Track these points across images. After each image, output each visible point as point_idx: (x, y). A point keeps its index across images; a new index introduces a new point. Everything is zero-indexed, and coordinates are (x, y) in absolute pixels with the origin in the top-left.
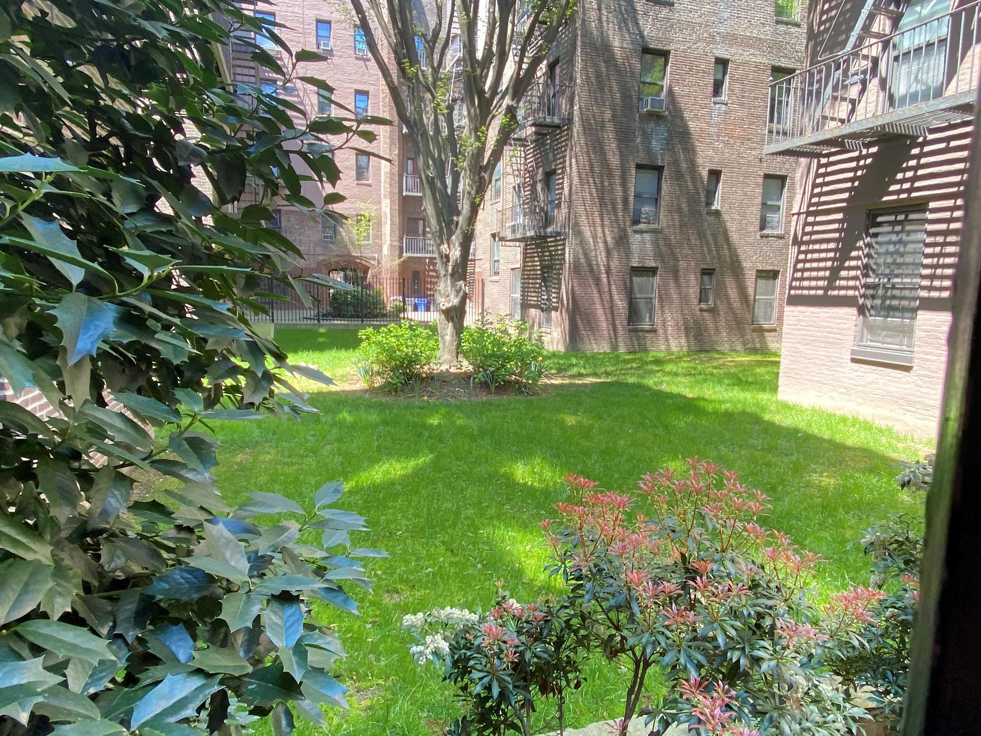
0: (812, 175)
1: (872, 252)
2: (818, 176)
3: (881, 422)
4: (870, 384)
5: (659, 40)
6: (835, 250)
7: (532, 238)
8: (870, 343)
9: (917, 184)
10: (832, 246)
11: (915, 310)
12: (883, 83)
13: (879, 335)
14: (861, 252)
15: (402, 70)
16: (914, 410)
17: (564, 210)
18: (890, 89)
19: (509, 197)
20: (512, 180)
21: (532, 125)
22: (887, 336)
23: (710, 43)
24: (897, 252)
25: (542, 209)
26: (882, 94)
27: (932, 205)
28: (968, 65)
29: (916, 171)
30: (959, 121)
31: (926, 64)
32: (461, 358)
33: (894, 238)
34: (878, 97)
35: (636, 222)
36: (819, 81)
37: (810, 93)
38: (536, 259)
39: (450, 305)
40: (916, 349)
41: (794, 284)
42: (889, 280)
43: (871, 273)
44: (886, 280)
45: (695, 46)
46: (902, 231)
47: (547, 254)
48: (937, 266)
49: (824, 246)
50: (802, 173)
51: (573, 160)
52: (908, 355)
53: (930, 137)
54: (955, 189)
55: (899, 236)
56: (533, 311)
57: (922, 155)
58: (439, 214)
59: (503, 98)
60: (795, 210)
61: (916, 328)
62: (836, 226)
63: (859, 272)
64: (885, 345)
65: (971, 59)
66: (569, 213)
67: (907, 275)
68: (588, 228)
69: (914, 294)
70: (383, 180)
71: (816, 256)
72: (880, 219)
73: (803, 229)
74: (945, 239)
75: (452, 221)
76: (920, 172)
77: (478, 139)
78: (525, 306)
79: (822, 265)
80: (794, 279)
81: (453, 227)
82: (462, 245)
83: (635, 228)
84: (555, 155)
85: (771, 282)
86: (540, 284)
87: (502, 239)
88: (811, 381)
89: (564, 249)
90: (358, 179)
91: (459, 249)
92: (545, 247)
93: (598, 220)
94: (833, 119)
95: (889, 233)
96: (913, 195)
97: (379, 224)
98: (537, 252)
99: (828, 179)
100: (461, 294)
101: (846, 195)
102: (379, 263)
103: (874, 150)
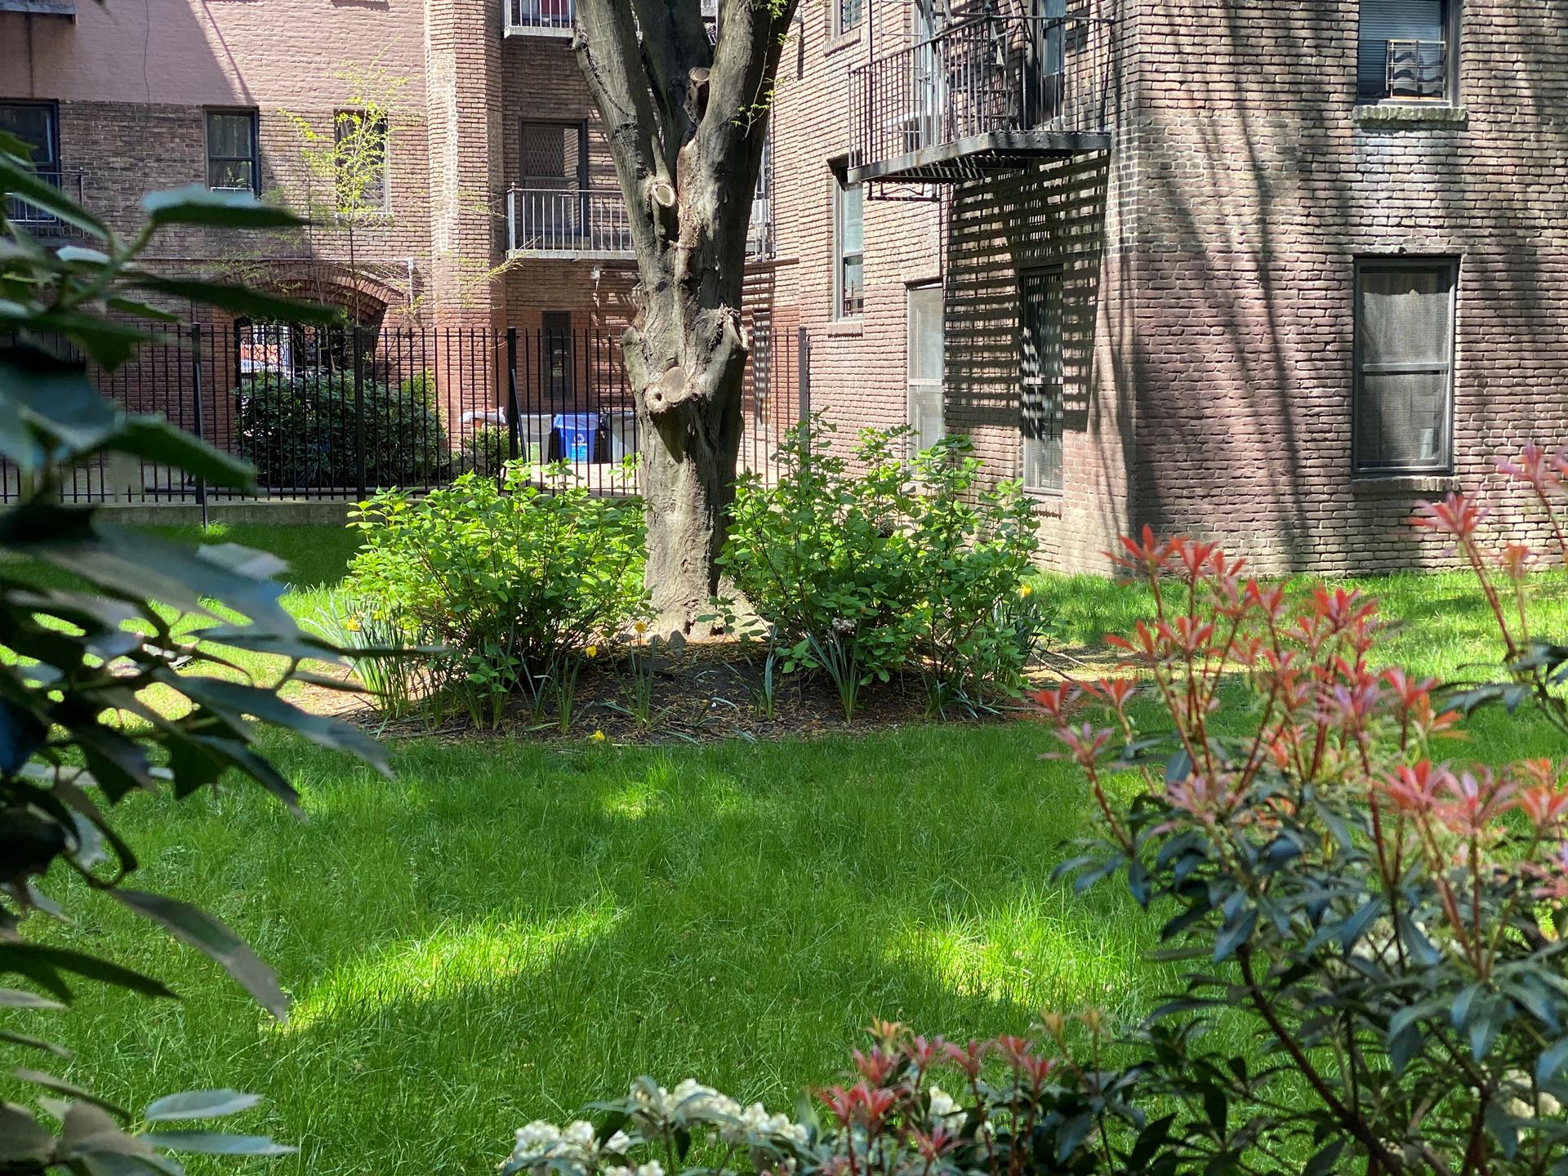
7: (981, 162)
17: (1097, 54)
19: (895, 20)
25: (1017, 56)
35: (1368, 89)
38: (998, 242)
39: (683, 394)
47: (1040, 219)
56: (992, 439)
58: (637, 62)
66: (1117, 62)
68: (1186, 116)
75: (682, 85)
78: (963, 419)
81: (688, 109)
82: (720, 173)
83: (1366, 111)
86: (1016, 332)
87: (874, 175)
89: (1100, 200)
91: (712, 187)
92: (1030, 195)
93: (1223, 84)
97: (417, 142)
98: (1003, 217)
100: (721, 356)
102: (419, 283)
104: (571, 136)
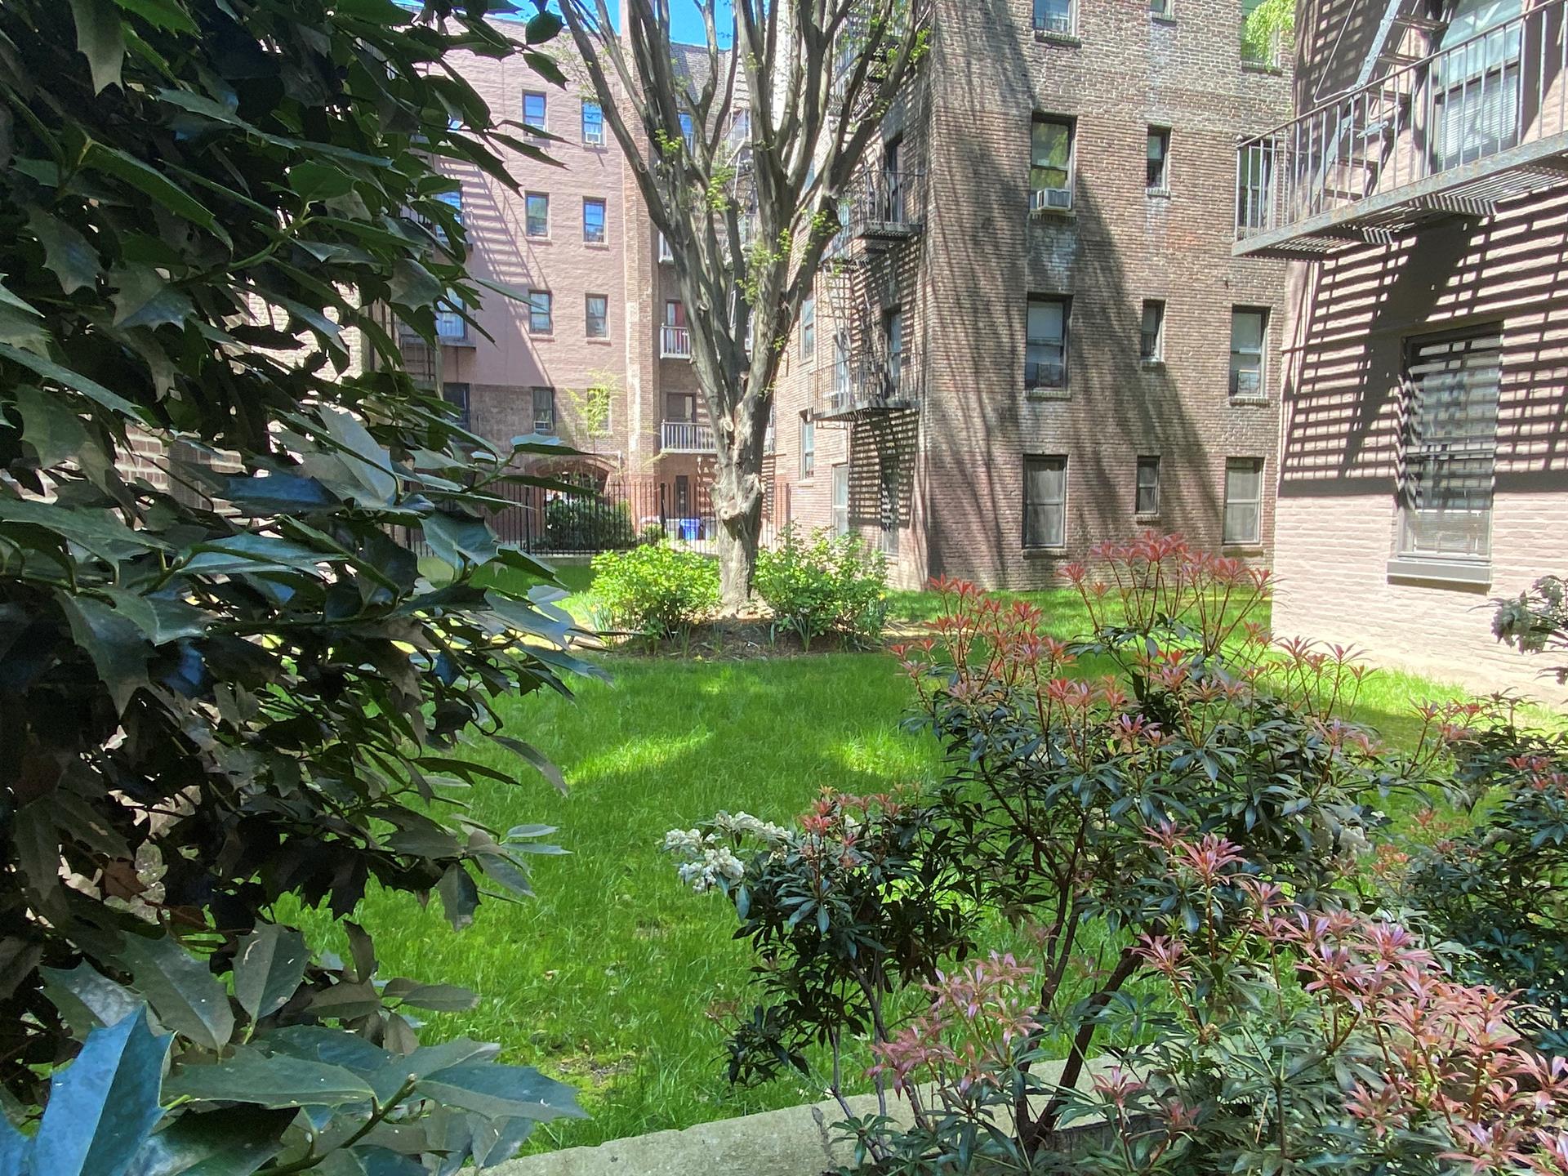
0: (1311, 289)
1: (1415, 404)
2: (1320, 289)
3: (1444, 678)
4: (1422, 617)
5: (1058, 100)
6: (1354, 405)
7: (865, 413)
8: (1417, 552)
9: (1482, 293)
10: (1349, 398)
11: (1488, 494)
12: (1420, 139)
13: (1433, 537)
14: (1396, 406)
15: (657, 146)
16: (1495, 655)
17: (916, 367)
18: (1431, 146)
19: (828, 352)
20: (832, 326)
21: (862, 236)
22: (1444, 538)
23: (1139, 103)
24: (1456, 403)
25: (880, 368)
26: (1418, 156)
27: (1508, 324)
28: (1557, 100)
29: (1479, 273)
30: (1545, 189)
31: (1487, 105)
32: (754, 594)
33: (1449, 380)
34: (1412, 159)
35: (1033, 383)
36: (1317, 141)
37: (1303, 160)
38: (872, 447)
39: (737, 512)
40: (1494, 556)
41: (1289, 462)
42: (1444, 447)
43: (1414, 439)
44: (1439, 449)
45: (1117, 109)
46: (1461, 369)
47: (890, 437)
48: (1522, 421)
49: (1335, 400)
50: (1296, 285)
51: (929, 289)
52: (1482, 566)
53: (1500, 217)
54: (1545, 297)
55: (1458, 378)
56: (868, 530)
57: (1488, 246)
58: (718, 370)
59: (815, 187)
60: (1287, 345)
61: (1492, 522)
62: (1354, 366)
63: (1394, 438)
64: (1443, 554)
65: (1560, 91)
66: (924, 371)
67: (1473, 439)
68: (954, 394)
69: (1487, 468)
70: (628, 336)
71: (1323, 416)
72: (1424, 352)
73: (1301, 374)
74: (1532, 377)
75: (737, 379)
76: (1487, 273)
77: (778, 249)
78: (856, 522)
79: (1333, 429)
80: (1289, 455)
81: (739, 389)
82: (753, 416)
83: (1032, 393)
84: (898, 283)
85: (1251, 475)
86: (880, 486)
87: (818, 417)
88: (1323, 617)
89: (916, 429)
90: (588, 335)
91: (749, 423)
92: (886, 427)
93: (970, 381)
94: (1342, 195)
95: (1440, 373)
96: (1478, 309)
97: (623, 402)
98: (874, 436)
99: (1337, 293)
100: (753, 496)
101: (1367, 317)
102: (623, 463)
103: (1410, 242)
104: (689, 400)
